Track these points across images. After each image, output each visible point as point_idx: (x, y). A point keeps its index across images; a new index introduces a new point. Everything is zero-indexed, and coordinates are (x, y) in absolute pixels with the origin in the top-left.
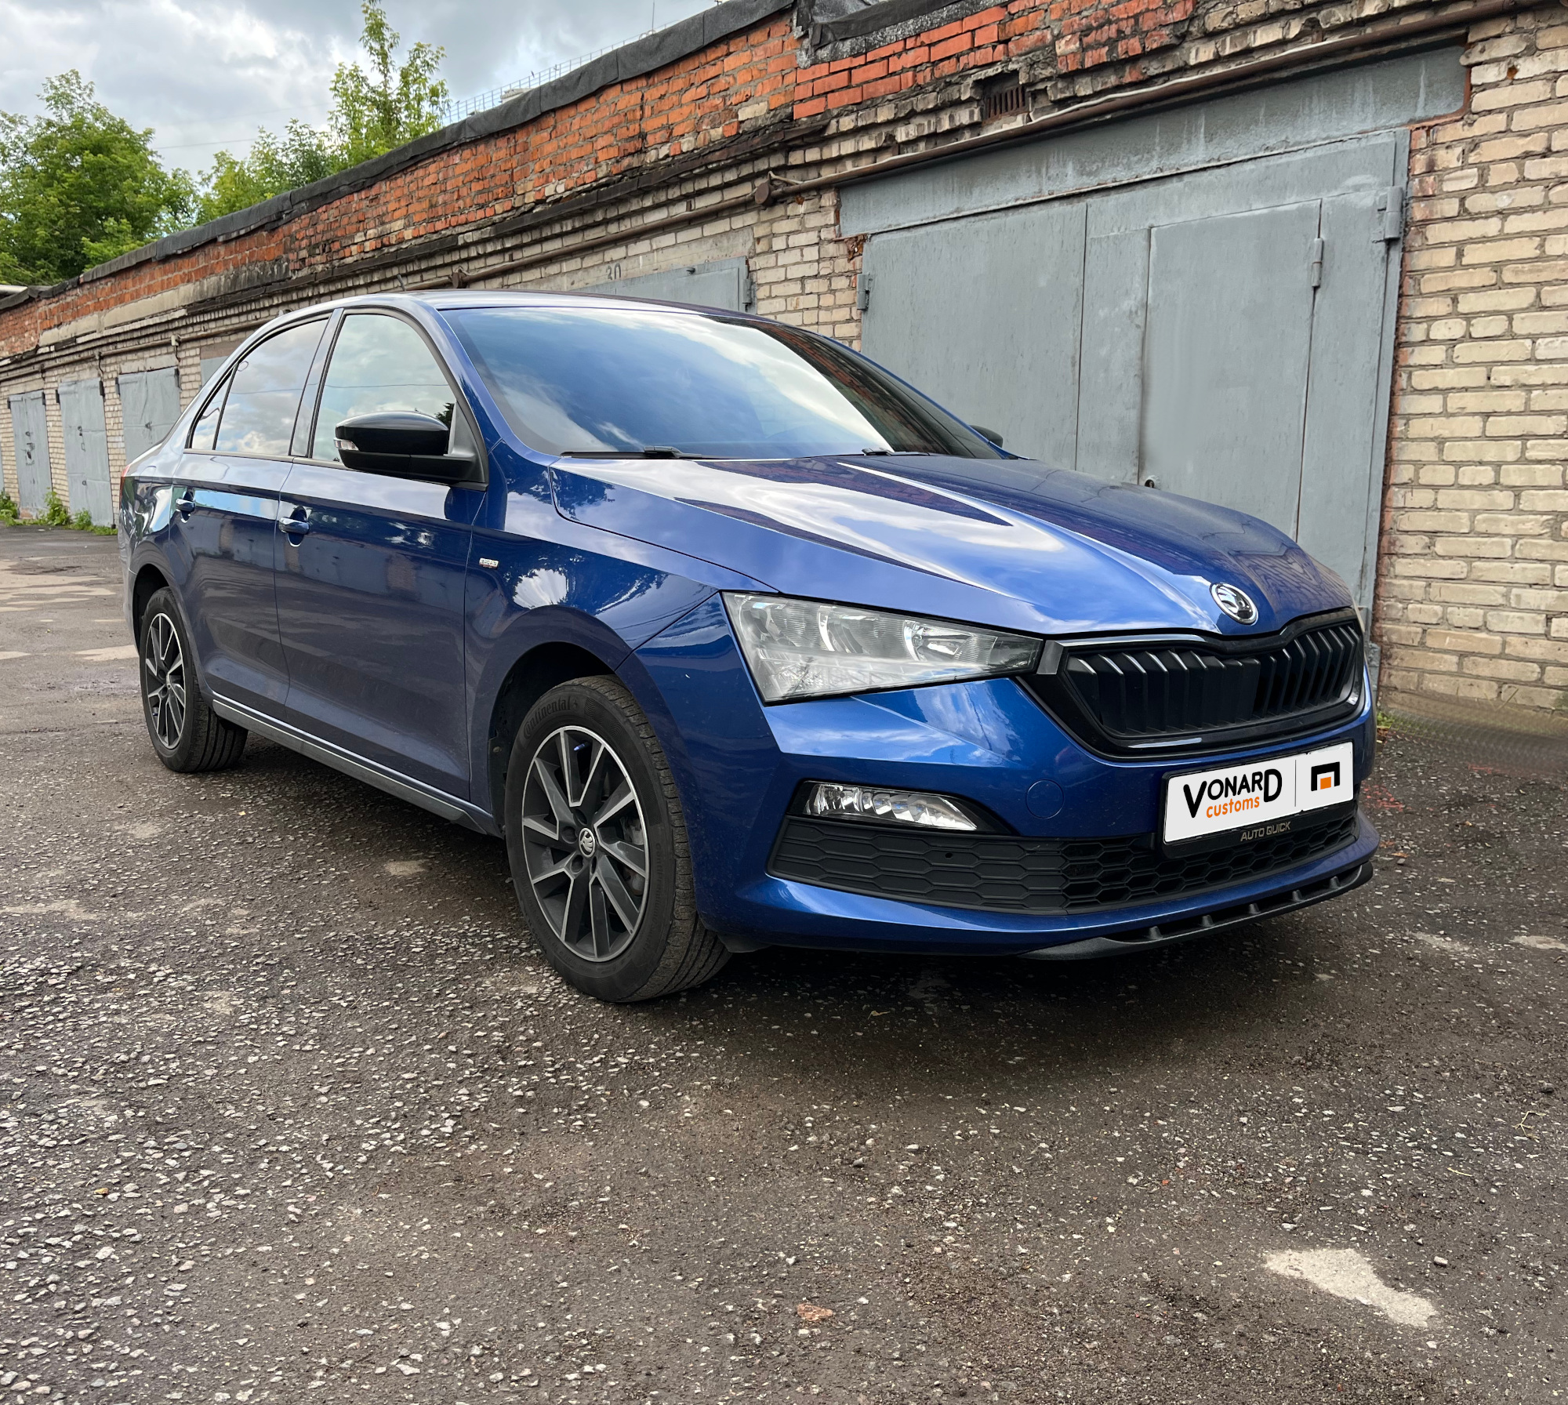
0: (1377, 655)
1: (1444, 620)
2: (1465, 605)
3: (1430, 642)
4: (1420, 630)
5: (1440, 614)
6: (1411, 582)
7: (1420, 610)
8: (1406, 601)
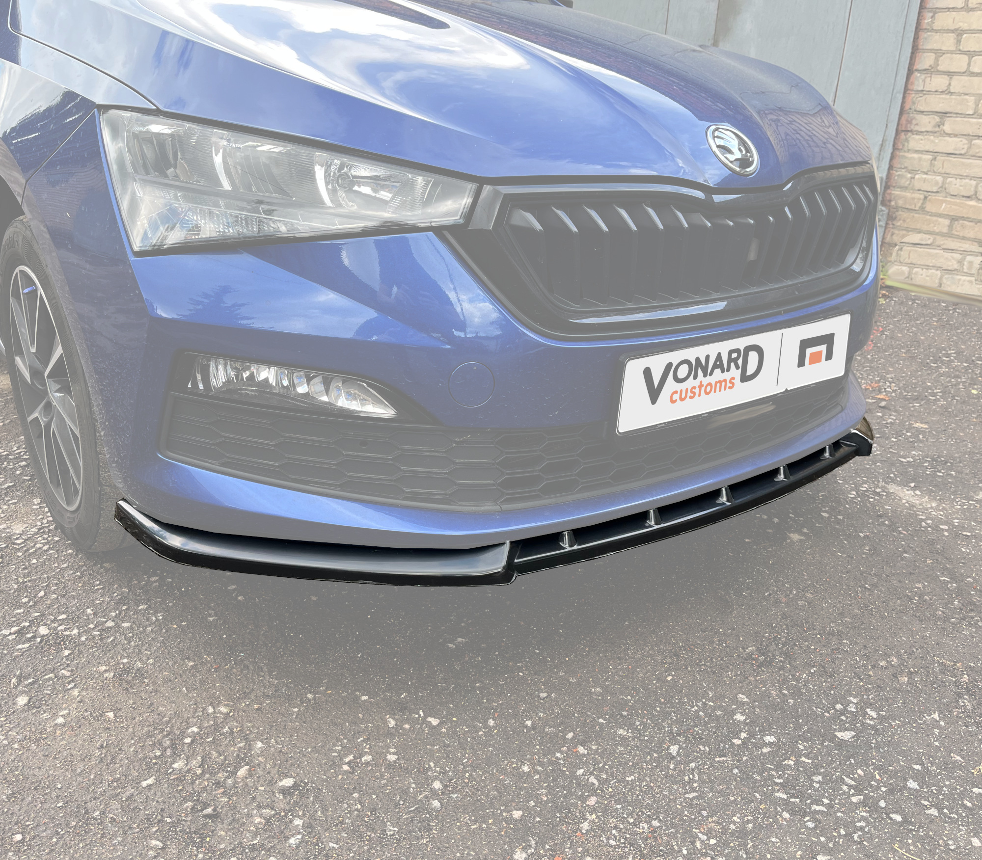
0: (885, 217)
1: (943, 189)
2: (961, 177)
3: (929, 207)
4: (922, 197)
5: (940, 185)
6: (920, 155)
7: (925, 180)
8: (914, 172)
